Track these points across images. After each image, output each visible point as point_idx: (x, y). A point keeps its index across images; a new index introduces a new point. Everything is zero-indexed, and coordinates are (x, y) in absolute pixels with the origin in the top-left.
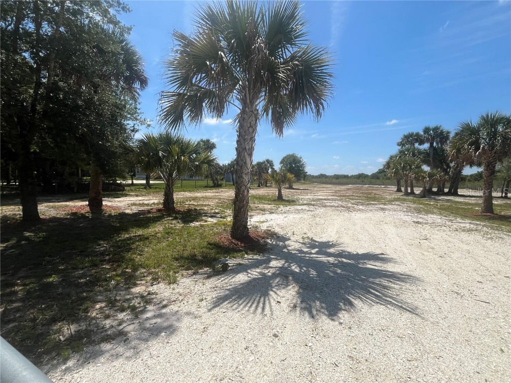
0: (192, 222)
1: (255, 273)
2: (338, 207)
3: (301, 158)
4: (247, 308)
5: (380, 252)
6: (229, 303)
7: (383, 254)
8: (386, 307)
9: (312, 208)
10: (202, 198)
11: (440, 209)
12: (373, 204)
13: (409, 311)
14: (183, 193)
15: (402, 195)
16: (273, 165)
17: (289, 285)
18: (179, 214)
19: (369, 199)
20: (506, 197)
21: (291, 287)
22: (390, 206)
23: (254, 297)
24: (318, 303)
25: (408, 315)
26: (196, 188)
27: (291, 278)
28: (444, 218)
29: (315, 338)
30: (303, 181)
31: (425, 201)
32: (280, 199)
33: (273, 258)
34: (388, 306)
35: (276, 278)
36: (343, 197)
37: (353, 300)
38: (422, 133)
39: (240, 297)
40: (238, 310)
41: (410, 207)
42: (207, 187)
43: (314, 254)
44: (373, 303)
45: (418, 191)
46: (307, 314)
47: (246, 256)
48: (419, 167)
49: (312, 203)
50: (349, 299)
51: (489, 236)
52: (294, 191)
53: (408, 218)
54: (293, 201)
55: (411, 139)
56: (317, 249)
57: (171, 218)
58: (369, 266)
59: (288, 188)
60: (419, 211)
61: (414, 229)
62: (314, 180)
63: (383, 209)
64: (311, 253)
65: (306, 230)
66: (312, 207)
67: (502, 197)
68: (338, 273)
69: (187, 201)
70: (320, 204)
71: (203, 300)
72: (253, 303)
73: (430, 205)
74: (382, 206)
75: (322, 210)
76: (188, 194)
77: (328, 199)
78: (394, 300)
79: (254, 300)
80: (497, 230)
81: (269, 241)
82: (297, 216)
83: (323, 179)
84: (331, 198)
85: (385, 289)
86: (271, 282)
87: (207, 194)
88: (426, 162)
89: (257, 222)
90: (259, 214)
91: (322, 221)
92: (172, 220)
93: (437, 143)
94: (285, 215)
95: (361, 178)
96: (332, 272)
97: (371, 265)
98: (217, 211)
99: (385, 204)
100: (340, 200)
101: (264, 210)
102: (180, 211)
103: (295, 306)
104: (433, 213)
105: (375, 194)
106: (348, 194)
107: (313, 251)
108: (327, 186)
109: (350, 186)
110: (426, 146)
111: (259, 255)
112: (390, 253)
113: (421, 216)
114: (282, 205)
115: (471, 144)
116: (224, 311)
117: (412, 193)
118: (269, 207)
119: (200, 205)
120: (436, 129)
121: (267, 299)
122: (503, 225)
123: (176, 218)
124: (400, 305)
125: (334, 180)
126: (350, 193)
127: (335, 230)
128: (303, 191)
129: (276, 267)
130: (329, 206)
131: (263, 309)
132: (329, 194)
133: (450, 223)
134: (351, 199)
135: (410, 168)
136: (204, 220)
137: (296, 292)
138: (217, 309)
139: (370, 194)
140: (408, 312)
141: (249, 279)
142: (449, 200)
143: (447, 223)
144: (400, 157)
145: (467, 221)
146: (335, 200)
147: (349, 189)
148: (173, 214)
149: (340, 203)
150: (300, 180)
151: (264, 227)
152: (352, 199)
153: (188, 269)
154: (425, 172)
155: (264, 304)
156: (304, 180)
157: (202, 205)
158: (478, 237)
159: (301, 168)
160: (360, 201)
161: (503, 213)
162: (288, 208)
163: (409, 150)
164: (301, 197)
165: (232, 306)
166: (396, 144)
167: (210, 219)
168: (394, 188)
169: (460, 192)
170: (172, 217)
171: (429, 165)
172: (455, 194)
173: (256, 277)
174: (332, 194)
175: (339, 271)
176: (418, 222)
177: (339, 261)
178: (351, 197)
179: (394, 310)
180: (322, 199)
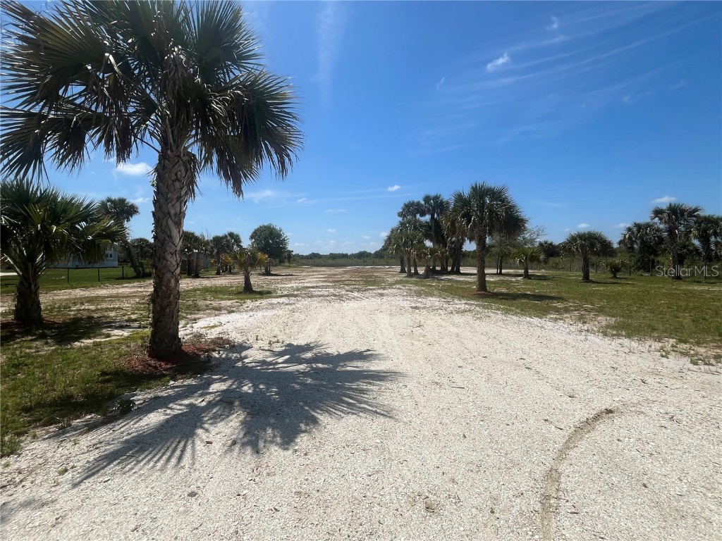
0: (77, 339)
1: (178, 407)
2: (328, 296)
3: (281, 231)
4: (152, 464)
5: (366, 349)
6: (119, 463)
7: (369, 350)
8: (359, 416)
9: (292, 300)
10: (108, 297)
11: (441, 290)
12: (371, 289)
13: (382, 415)
14: (70, 291)
15: (405, 277)
16: (240, 242)
17: (233, 414)
18: (50, 328)
19: (367, 283)
20: (500, 274)
21: (235, 415)
22: (390, 290)
23: (169, 444)
24: (269, 431)
25: (382, 419)
26: (100, 281)
27: (237, 403)
28: (443, 300)
29: (254, 481)
30: (287, 264)
31: (428, 282)
32: (248, 291)
33: (217, 379)
34: (361, 414)
35: (213, 408)
36: (338, 283)
37: (319, 416)
38: (423, 203)
39: (142, 450)
40: (133, 471)
41: (410, 290)
42: (123, 278)
43: (282, 363)
44: (343, 415)
45: (421, 271)
46: (249, 450)
47: (172, 382)
48: (421, 242)
49: (296, 293)
50: (313, 416)
51: (479, 316)
52: (272, 277)
53: (406, 304)
54: (269, 292)
55: (411, 209)
56: (287, 357)
57: (30, 338)
58: (349, 368)
59: (263, 275)
60: (419, 294)
61: (410, 316)
62: (303, 261)
63: (382, 295)
64: (277, 363)
65: (276, 332)
66: (293, 298)
67: (497, 274)
68: (306, 384)
69: (75, 304)
70: (305, 294)
71: (66, 470)
72: (164, 454)
73: (432, 286)
74: (380, 291)
75: (306, 302)
76: (79, 293)
77: (317, 287)
78: (369, 405)
79: (168, 448)
80: (488, 308)
81: (216, 355)
82: (269, 313)
83: (315, 260)
84: (320, 284)
85: (361, 393)
86: (203, 415)
87: (121, 291)
88: (427, 236)
89: (204, 328)
90: (209, 315)
91: (303, 317)
92: (32, 340)
93: (438, 215)
94: (251, 313)
95: (362, 257)
96: (298, 384)
97: (352, 366)
98: (133, 317)
99: (384, 289)
100: (332, 287)
101: (219, 309)
102: (54, 323)
103: (234, 443)
104: (432, 295)
105: (376, 277)
106: (343, 279)
107: (280, 360)
108: (319, 269)
109: (349, 268)
110: (427, 218)
111: (195, 378)
112: (378, 348)
113: (420, 300)
114: (250, 299)
115: (463, 217)
116: (106, 479)
117: (416, 273)
118: (229, 303)
119: (102, 309)
120: (436, 198)
121: (190, 442)
122: (494, 302)
123: (43, 336)
124: (374, 409)
125: (330, 261)
126: (347, 277)
127: (318, 327)
128: (285, 277)
129: (217, 392)
130: (316, 296)
131: (180, 459)
132: (321, 279)
133: (447, 306)
134: (346, 285)
135: (412, 243)
136: (104, 334)
137: (240, 421)
138: (91, 480)
139: (371, 277)
140: (381, 417)
141: (167, 417)
142: (452, 279)
143: (444, 305)
144: (401, 230)
145: (464, 302)
146: (327, 287)
147: (346, 272)
148: (37, 329)
149: (331, 290)
150: (284, 262)
151: (213, 334)
152: (348, 285)
153: (49, 423)
154: (427, 248)
155: (183, 451)
156: (289, 262)
157: (107, 309)
158: (468, 317)
159: (282, 244)
160: (357, 286)
161: (495, 291)
162: (258, 303)
163: (410, 222)
164: (279, 286)
165: (123, 468)
166: (396, 214)
167: (116, 332)
168: (398, 268)
169: (463, 270)
170: (34, 335)
171: (431, 241)
172: (458, 273)
173: (180, 412)
174: (323, 279)
175: (309, 381)
176: (416, 308)
177: (312, 367)
178: (347, 283)
179: (366, 418)
180: (309, 287)
